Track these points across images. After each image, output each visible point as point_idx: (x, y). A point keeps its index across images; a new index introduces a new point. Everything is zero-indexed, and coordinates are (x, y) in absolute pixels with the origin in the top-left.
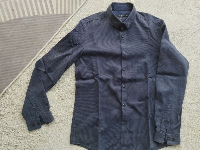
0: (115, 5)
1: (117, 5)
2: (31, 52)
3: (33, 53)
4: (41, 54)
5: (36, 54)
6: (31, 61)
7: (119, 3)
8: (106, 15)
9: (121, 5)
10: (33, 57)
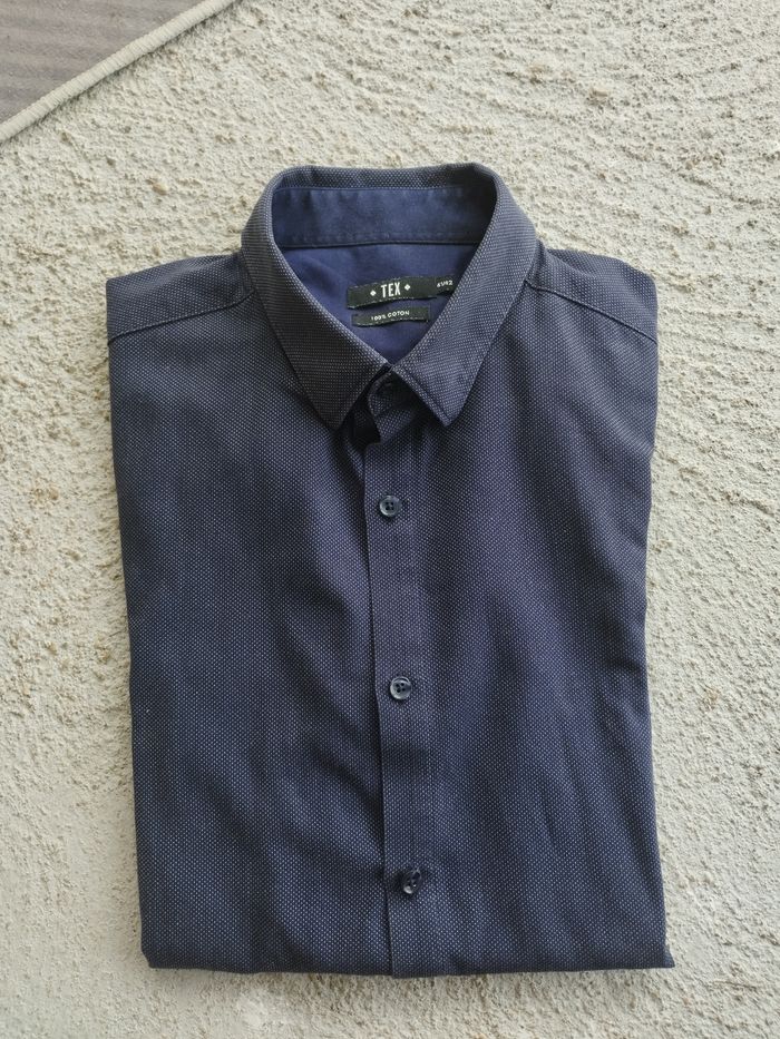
0: (331, 194)
1: (345, 192)
2: (60, 26)
3: (80, 42)
4: (140, 71)
5: (101, 56)
6: (37, 98)
7: (365, 174)
8: (235, 287)
9: (384, 193)
10: (62, 76)
